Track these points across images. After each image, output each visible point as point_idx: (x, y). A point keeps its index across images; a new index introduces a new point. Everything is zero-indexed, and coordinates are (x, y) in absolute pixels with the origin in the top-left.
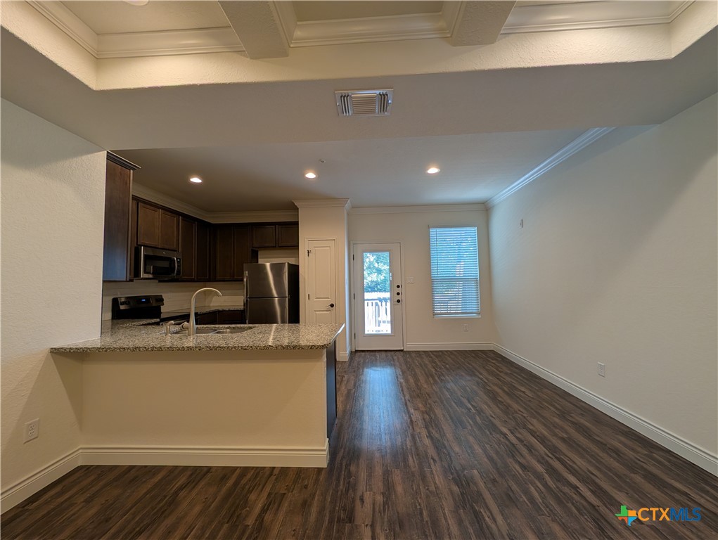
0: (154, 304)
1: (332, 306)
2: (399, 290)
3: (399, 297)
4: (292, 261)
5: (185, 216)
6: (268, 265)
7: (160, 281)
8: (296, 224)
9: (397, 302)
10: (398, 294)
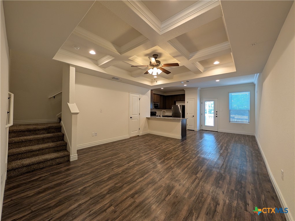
0: (155, 113)
1: (193, 116)
2: (217, 113)
3: (217, 115)
4: (183, 104)
5: (160, 95)
6: (179, 106)
7: (156, 109)
8: (184, 94)
9: (216, 116)
10: (217, 114)
